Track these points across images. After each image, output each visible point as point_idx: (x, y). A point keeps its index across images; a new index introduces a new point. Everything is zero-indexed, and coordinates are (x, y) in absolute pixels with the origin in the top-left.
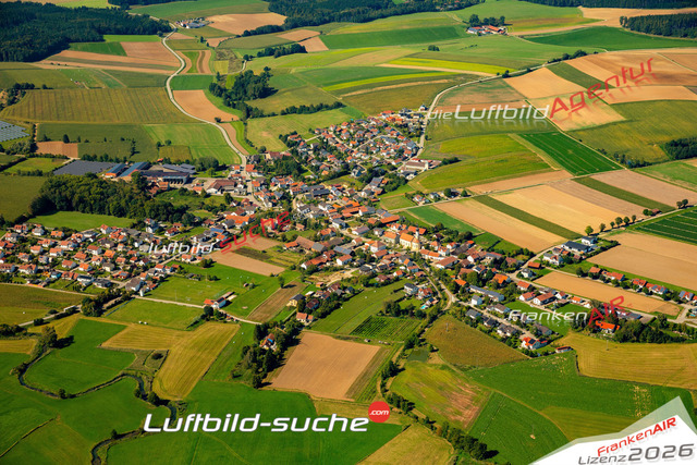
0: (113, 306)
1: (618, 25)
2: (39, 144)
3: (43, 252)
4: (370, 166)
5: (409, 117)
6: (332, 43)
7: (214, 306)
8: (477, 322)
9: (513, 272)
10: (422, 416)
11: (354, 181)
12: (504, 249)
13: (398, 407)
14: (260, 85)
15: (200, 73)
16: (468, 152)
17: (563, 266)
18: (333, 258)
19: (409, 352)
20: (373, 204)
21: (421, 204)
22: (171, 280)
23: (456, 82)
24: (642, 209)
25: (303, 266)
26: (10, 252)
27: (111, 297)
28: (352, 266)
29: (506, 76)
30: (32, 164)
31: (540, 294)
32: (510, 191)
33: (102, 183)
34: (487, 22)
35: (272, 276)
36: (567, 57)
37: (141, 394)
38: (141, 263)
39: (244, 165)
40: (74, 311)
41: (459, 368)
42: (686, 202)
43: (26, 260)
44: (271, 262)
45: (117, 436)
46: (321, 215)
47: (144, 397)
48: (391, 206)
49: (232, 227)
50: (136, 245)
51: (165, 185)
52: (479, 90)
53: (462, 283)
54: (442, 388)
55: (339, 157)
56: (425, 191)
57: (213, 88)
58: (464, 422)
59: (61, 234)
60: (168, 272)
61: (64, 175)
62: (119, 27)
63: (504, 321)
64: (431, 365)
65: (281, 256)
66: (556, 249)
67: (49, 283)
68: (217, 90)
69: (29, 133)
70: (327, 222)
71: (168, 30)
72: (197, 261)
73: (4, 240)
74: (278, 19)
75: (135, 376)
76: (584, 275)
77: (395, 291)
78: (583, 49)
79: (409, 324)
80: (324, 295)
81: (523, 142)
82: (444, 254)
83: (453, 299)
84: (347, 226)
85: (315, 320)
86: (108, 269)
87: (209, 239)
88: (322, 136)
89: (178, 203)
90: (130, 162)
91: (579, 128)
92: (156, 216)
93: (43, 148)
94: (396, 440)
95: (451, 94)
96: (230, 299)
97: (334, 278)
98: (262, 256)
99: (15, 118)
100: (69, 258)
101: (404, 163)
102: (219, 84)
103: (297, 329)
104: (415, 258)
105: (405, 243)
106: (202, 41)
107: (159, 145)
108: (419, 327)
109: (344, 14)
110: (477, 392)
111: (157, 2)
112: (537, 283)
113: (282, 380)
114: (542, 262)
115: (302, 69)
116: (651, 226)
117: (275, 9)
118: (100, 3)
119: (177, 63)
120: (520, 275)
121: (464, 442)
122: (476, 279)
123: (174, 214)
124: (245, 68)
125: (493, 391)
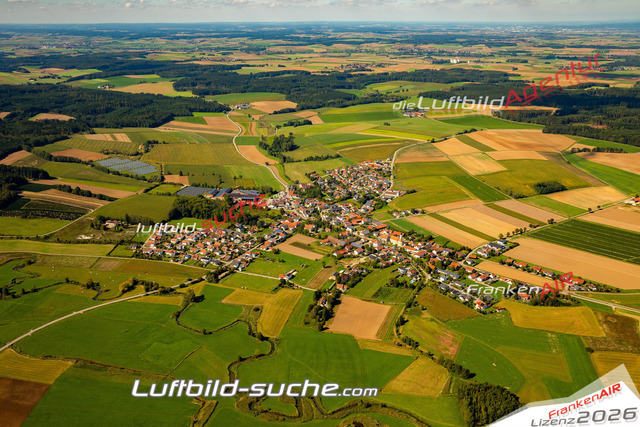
0: (224, 276)
1: (491, 115)
2: (165, 177)
3: (178, 243)
4: (363, 193)
5: (382, 164)
6: (326, 119)
7: (285, 278)
8: (446, 292)
9: (461, 261)
10: (425, 351)
11: (355, 203)
12: (453, 246)
13: (410, 344)
14: (290, 143)
15: (251, 136)
16: (421, 186)
17: (490, 258)
18: (352, 249)
19: (409, 309)
20: (369, 217)
21: (398, 218)
22: (256, 261)
23: (405, 144)
24: (529, 224)
25: (335, 254)
26: (159, 242)
27: (223, 271)
28: (364, 255)
29: (433, 142)
30: (163, 189)
31: (480, 275)
32: (449, 211)
33: (207, 201)
34: (413, 110)
35: (317, 260)
36: (466, 132)
37: (251, 333)
38: (237, 251)
39: (287, 191)
40: (202, 280)
41: (441, 320)
42: (553, 220)
43: (169, 247)
44: (315, 251)
45: (242, 360)
46: (339, 223)
47: (254, 335)
48: (380, 219)
49: (287, 229)
50: (232, 239)
52: (419, 150)
53: (433, 267)
54: (433, 333)
55: (344, 187)
56: (399, 210)
57: (261, 144)
58: (451, 355)
60: (254, 256)
61: (182, 195)
62: (201, 108)
63: (462, 292)
64: (424, 319)
65: (319, 248)
66: (484, 247)
67: (184, 261)
68: (263, 146)
69: (158, 170)
70: (343, 227)
71: (229, 110)
72: (270, 250)
73: (154, 234)
74: (293, 105)
75: (245, 322)
76: (503, 263)
77: (393, 271)
78: (475, 128)
79: (406, 292)
80: (351, 273)
81: (451, 181)
82: (418, 249)
83: (429, 277)
84: (356, 230)
85: (348, 289)
86: (218, 254)
87: (274, 236)
88: (331, 174)
89: (253, 214)
90: (220, 188)
91: (481, 174)
92: (242, 221)
93: (168, 179)
94: (412, 366)
95: (403, 152)
96: (294, 274)
97: (354, 263)
98: (308, 247)
99: (150, 161)
100: (194, 247)
101: (384, 192)
102: (264, 142)
103: (339, 294)
104: (402, 251)
105: (393, 241)
106: (249, 116)
107: (235, 178)
108: (412, 295)
109: (331, 103)
110: (455, 336)
111: (220, 93)
112: (477, 268)
113: (335, 326)
114: (477, 255)
115: (312, 134)
116: (535, 234)
117: (289, 99)
118: (188, 94)
119: (237, 129)
120: (466, 263)
121: (455, 368)
122: (440, 264)
123: (252, 220)
124: (278, 133)
125: (465, 335)
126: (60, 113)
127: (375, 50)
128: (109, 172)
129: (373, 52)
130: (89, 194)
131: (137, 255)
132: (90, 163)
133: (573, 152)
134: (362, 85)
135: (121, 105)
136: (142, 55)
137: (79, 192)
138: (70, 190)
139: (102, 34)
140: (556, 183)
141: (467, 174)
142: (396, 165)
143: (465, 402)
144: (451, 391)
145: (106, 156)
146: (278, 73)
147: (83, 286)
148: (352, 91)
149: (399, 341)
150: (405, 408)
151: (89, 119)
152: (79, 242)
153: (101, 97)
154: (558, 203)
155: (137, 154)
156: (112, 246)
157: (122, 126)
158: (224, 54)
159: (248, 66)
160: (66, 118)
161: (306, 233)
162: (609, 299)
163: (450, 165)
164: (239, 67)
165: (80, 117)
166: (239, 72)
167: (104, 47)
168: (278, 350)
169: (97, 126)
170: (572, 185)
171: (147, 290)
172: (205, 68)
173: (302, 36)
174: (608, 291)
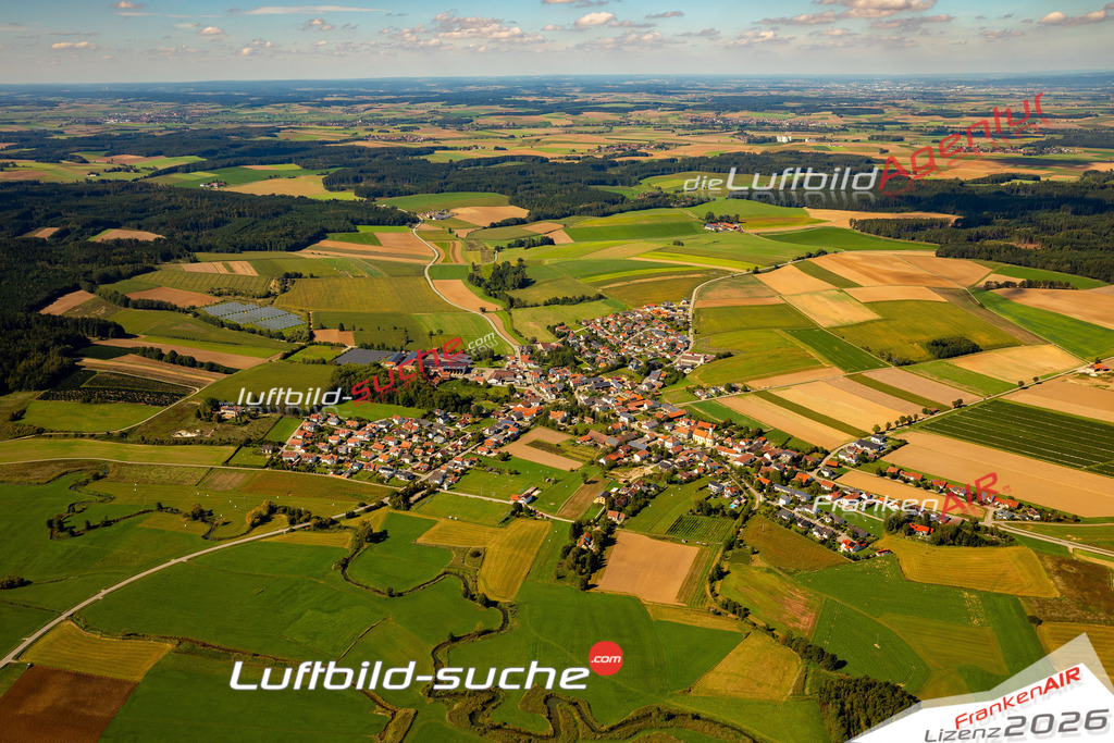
0: (419, 499)
1: (848, 226)
2: (316, 332)
3: (341, 442)
4: (645, 359)
5: (674, 310)
6: (578, 236)
7: (521, 502)
8: (791, 522)
9: (812, 470)
10: (761, 623)
11: (632, 374)
12: (798, 446)
13: (734, 612)
14: (519, 276)
15: (455, 263)
16: (739, 347)
17: (859, 465)
18: (630, 452)
19: (729, 553)
20: (655, 398)
21: (703, 399)
22: (472, 474)
23: (710, 277)
24: (921, 408)
25: (602, 461)
26: (310, 441)
27: (417, 490)
28: (650, 461)
29: (756, 272)
30: (312, 353)
31: (845, 495)
32: (788, 387)
33: (387, 372)
34: (722, 219)
35: (572, 471)
36: (810, 256)
37: (468, 594)
38: (439, 455)
39: (518, 355)
40: (383, 505)
41: (784, 571)
42: (961, 401)
43: (326, 450)
44: (567, 456)
45: (454, 639)
46: (606, 408)
47: (473, 598)
48: (675, 400)
49: (521, 419)
50: (430, 436)
51: (447, 375)
52: (733, 285)
53: (766, 482)
54: (772, 593)
55: (612, 348)
56: (705, 386)
57: (471, 278)
58: (805, 630)
59: (356, 424)
60: (467, 464)
61: (345, 363)
62: (371, 218)
63: (817, 522)
64: (756, 568)
65: (576, 450)
66: (849, 448)
67: (352, 474)
68: (475, 280)
69: (304, 321)
70: (614, 415)
71: (416, 221)
72: (493, 454)
73: (302, 429)
74: (523, 213)
75: (457, 575)
76: (882, 474)
77: (700, 489)
78: (824, 248)
79: (723, 524)
80: (631, 493)
81: (789, 337)
82: (739, 451)
83: (760, 498)
84: (635, 420)
85: (626, 518)
86: (407, 461)
87: (500, 431)
88: (590, 328)
89: (464, 393)
90: (406, 351)
91: (838, 325)
92: (445, 406)
93: (320, 336)
94: (739, 648)
95: (706, 289)
96: (535, 494)
97: (635, 475)
98: (556, 450)
99: (290, 306)
100: (367, 449)
101: (679, 356)
102: (475, 273)
103: (611, 527)
104: (713, 455)
105: (699, 439)
106: (450, 232)
107: (431, 334)
108: (733, 528)
109: (584, 209)
110: (809, 598)
111: (400, 194)
112: (840, 482)
113: (608, 582)
114: (839, 459)
115: (555, 261)
116: (932, 425)
117: (515, 202)
118: (348, 196)
119: (431, 254)
120: (820, 474)
121: (811, 652)
122: (779, 477)
123: (461, 404)
124: (499, 259)
125: (825, 596)
126: (139, 228)
127: (652, 121)
128: (222, 325)
129: (648, 124)
130: (192, 363)
131: (273, 464)
132: (192, 310)
133: (988, 287)
134: (635, 178)
135: (240, 215)
136: (271, 132)
137: (175, 359)
138: (160, 356)
139: (204, 99)
140: (963, 339)
141: (815, 325)
142: (698, 312)
143: (833, 710)
144: (807, 691)
145: (218, 299)
146: (496, 161)
147: (186, 515)
148: (619, 190)
149: (715, 606)
150: (731, 720)
151: (187, 238)
152: (176, 442)
153: (206, 202)
154: (968, 373)
155: (268, 295)
156: (232, 449)
157: (243, 249)
158: (404, 130)
159: (445, 148)
160: (148, 236)
161: (553, 425)
162: (1062, 534)
163: (786, 310)
164: (431, 151)
165: (172, 234)
166: (431, 158)
167: (208, 119)
168: (513, 623)
169: (200, 249)
170: (990, 342)
171: (292, 522)
172: (375, 153)
173: (530, 99)
174: (1059, 520)
